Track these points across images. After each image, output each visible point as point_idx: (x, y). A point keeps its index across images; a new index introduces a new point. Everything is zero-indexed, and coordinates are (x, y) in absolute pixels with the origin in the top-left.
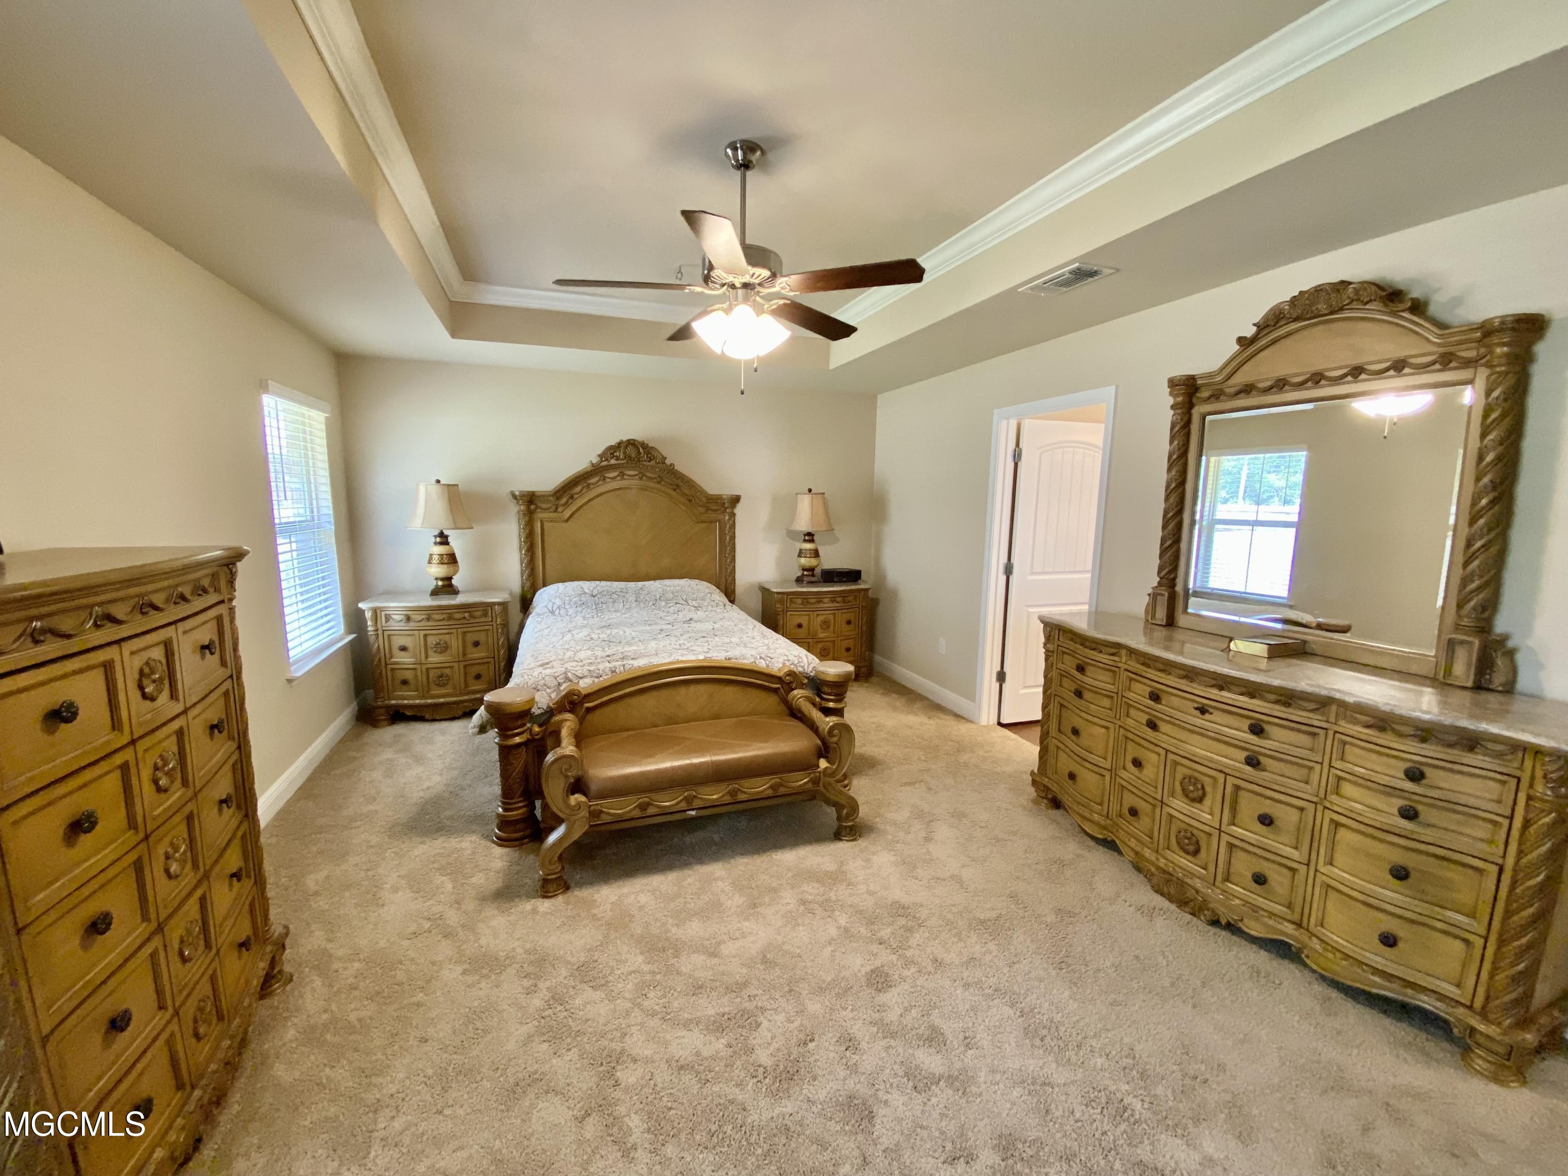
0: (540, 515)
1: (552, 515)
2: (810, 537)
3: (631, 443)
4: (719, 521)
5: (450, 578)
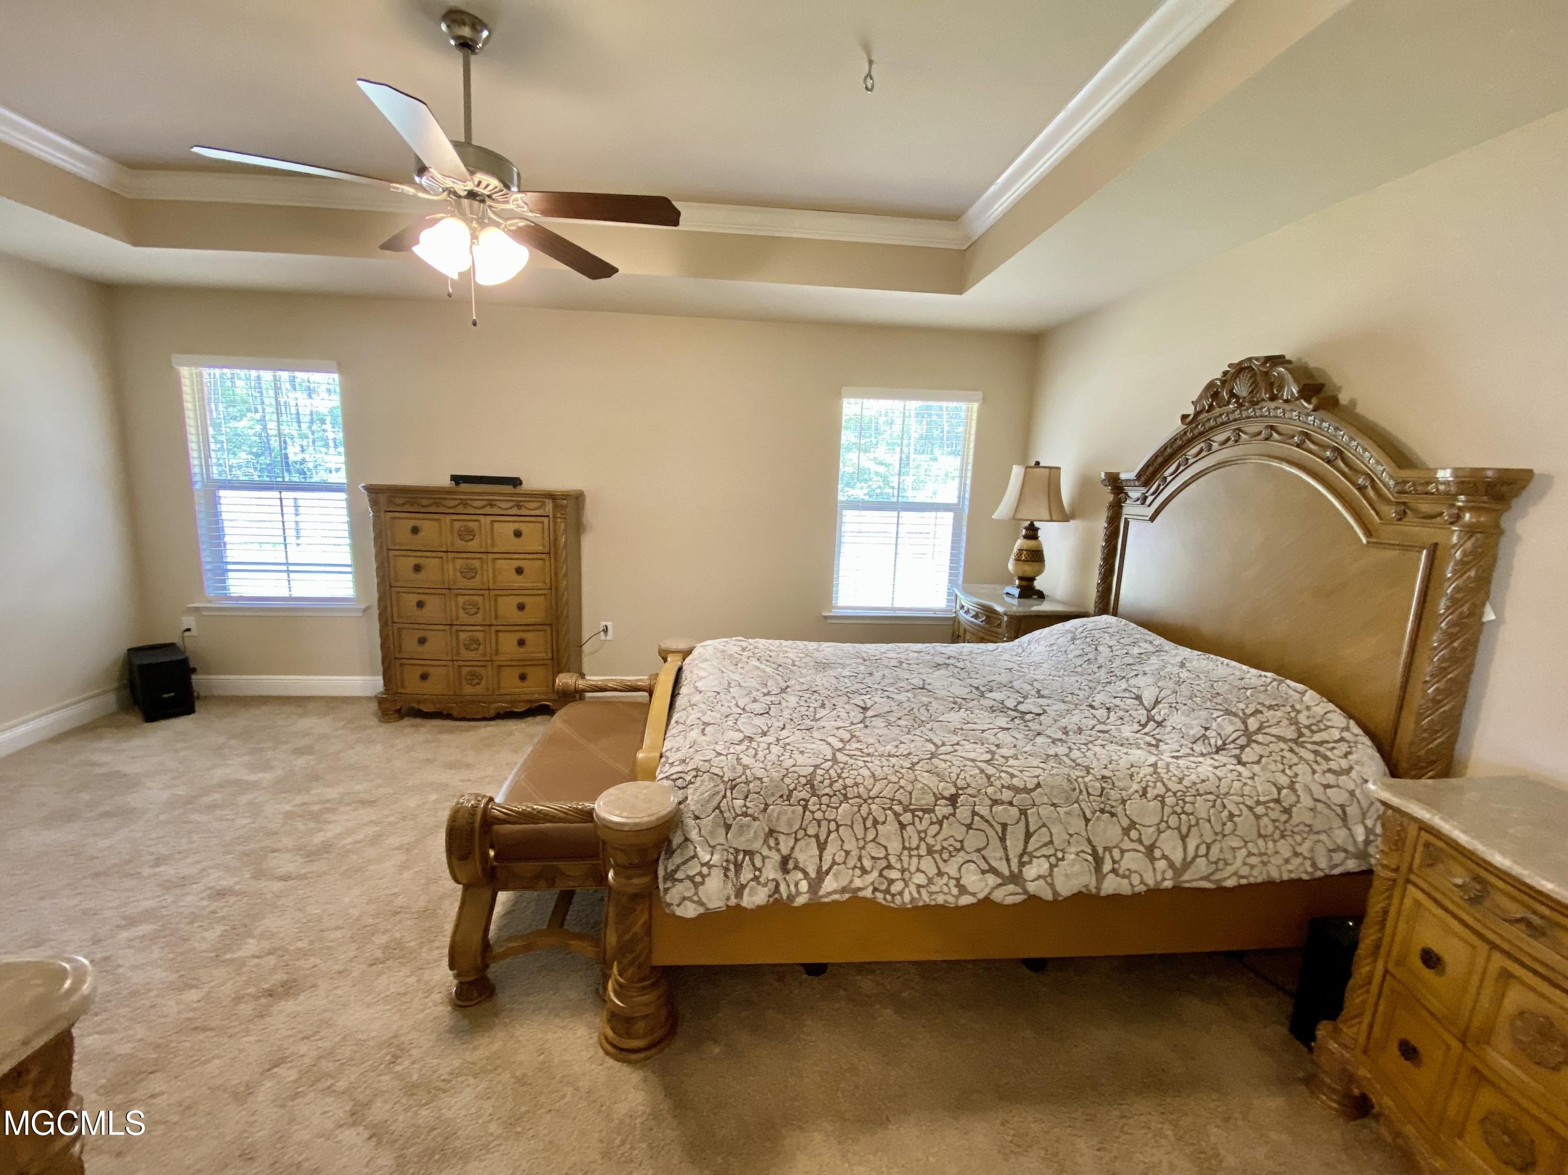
0: (1128, 510)
1: (1140, 510)
3: (1241, 369)
4: (1432, 547)
5: (1032, 579)
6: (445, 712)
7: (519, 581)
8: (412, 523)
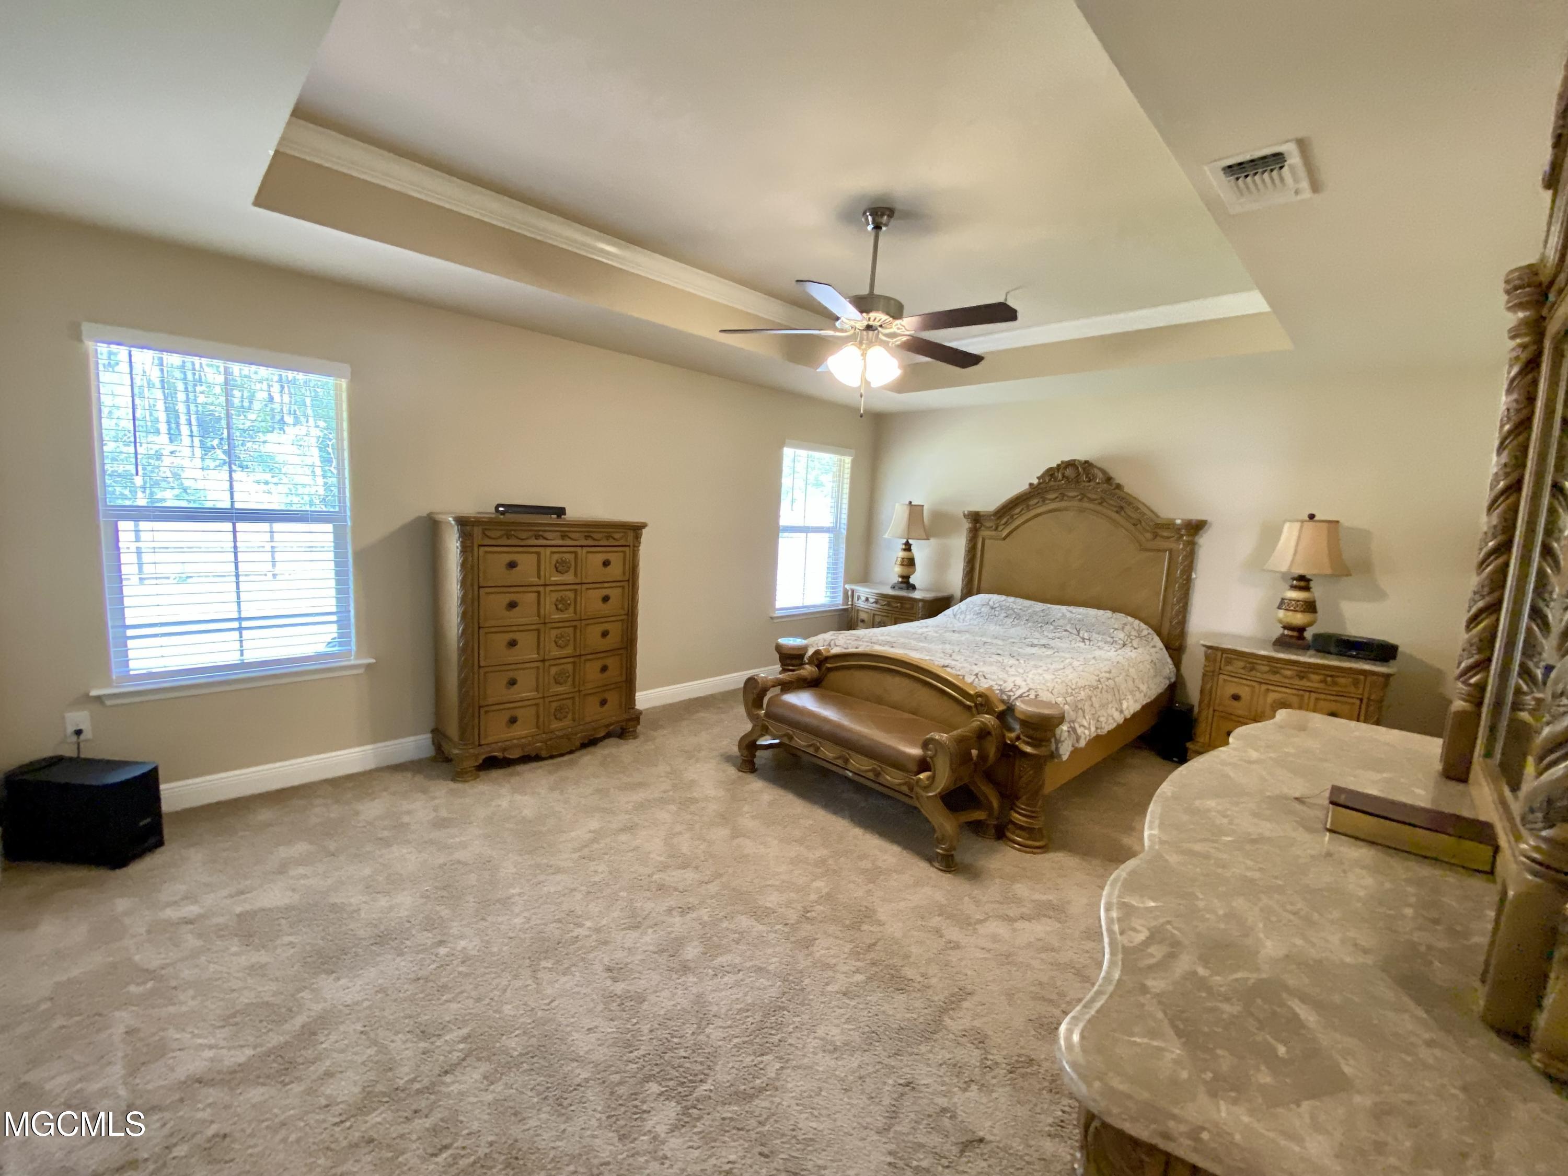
0: (984, 533)
1: (993, 533)
2: (1303, 583)
3: (1071, 464)
4: (1171, 551)
5: (908, 577)
6: (533, 754)
7: (606, 609)
8: (508, 558)
